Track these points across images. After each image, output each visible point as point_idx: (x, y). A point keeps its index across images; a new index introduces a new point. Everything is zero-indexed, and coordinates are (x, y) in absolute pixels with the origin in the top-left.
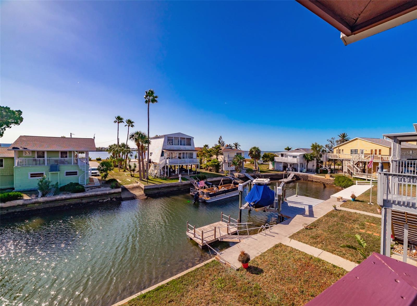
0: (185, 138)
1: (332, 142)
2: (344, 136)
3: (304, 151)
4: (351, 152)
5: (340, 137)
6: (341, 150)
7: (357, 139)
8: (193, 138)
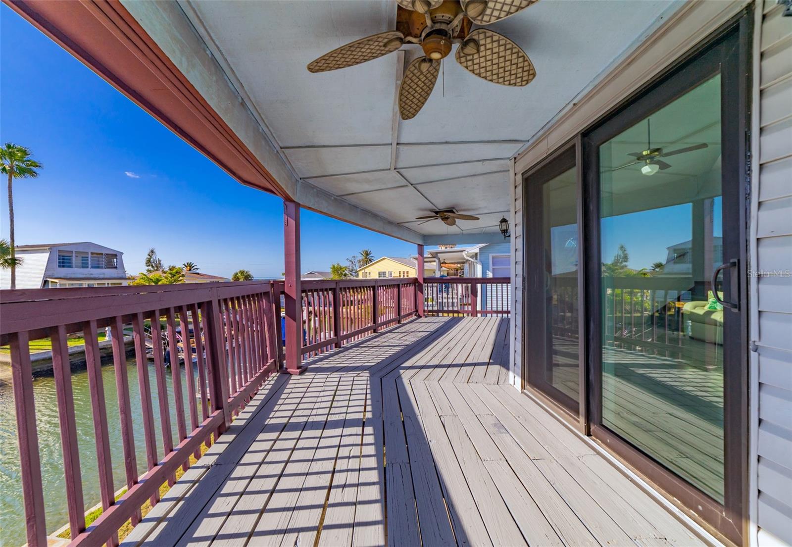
0: (102, 254)
1: (352, 263)
2: (367, 254)
3: (321, 276)
4: (379, 274)
5: (362, 254)
6: (368, 273)
7: (384, 259)
8: (122, 254)
